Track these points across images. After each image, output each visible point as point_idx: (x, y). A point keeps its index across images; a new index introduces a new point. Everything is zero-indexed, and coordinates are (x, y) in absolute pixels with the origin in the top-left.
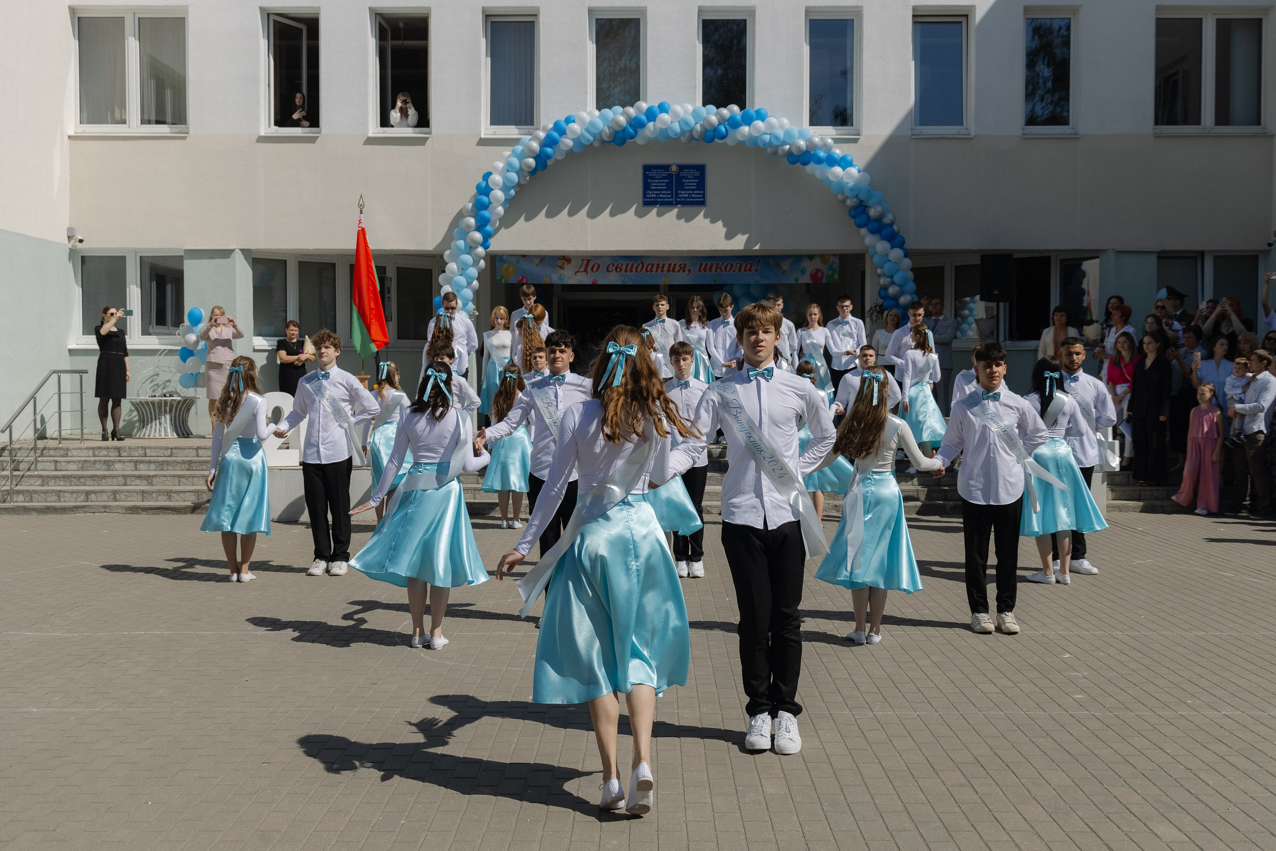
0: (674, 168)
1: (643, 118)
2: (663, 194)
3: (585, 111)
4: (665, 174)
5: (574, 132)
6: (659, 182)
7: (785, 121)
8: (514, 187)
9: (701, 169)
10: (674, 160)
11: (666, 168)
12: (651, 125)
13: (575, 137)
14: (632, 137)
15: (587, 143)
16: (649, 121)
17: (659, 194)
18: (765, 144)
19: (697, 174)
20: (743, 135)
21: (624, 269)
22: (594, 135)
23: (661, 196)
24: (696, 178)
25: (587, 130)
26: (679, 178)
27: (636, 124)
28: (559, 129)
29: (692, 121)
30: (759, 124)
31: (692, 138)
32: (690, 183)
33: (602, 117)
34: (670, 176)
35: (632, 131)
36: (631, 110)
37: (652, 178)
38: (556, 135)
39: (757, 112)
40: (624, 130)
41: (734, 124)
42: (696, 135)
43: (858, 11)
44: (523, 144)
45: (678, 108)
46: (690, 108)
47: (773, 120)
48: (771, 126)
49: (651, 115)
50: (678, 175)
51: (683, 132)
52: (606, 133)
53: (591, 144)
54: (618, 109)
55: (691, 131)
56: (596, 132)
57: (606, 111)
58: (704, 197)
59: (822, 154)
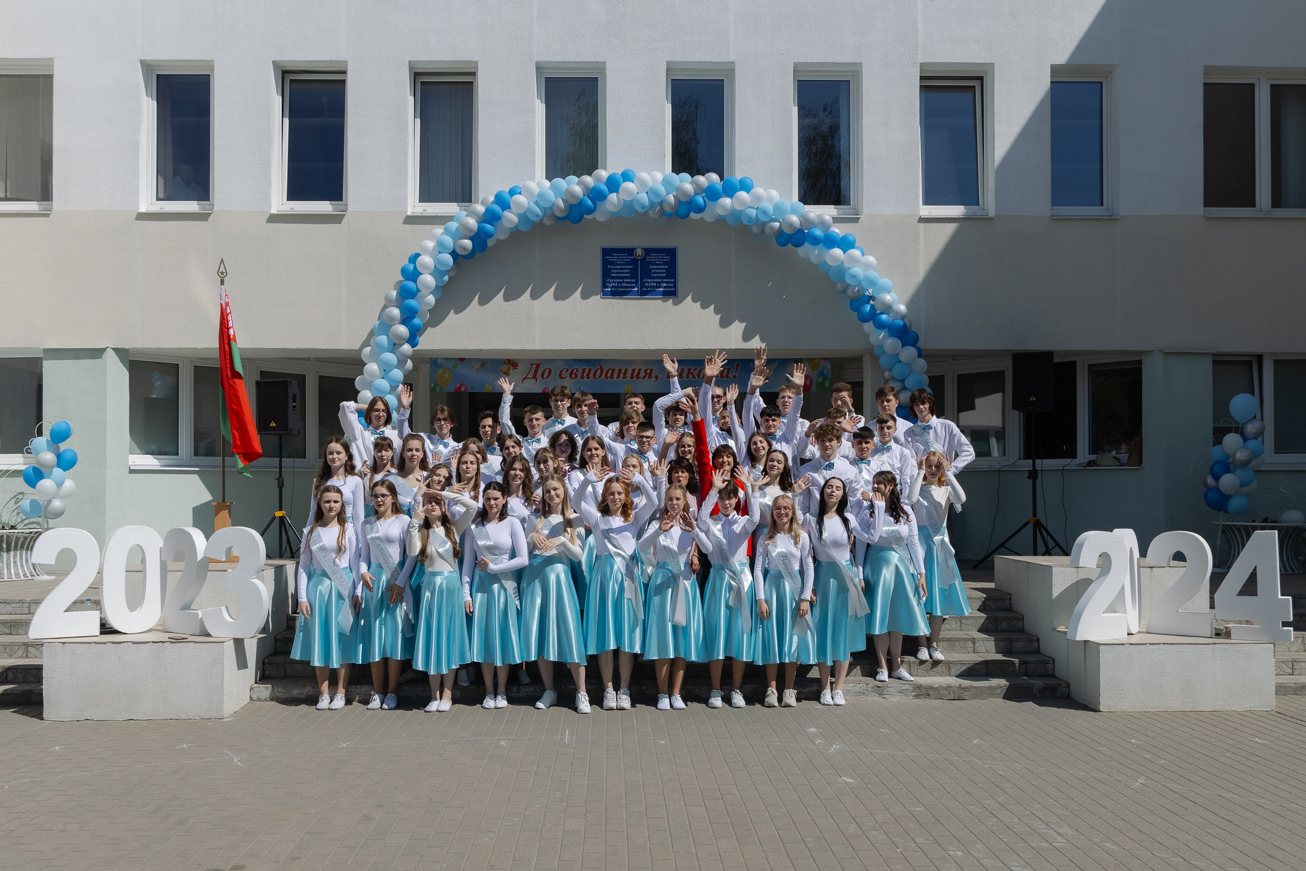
0: (639, 252)
1: (604, 188)
2: (626, 283)
3: (533, 179)
4: (628, 259)
5: (519, 205)
6: (620, 269)
7: (774, 193)
8: (448, 271)
9: (671, 253)
10: (639, 242)
11: (630, 251)
12: (613, 197)
13: (521, 211)
14: (590, 211)
15: (536, 219)
16: (611, 192)
17: (621, 283)
18: (750, 219)
19: (667, 258)
20: (724, 208)
21: (579, 375)
22: (544, 210)
23: (624, 285)
24: (665, 263)
25: (536, 203)
26: (645, 263)
27: (597, 196)
28: (502, 202)
29: (662, 190)
30: (743, 194)
31: (662, 211)
32: (659, 269)
33: (554, 188)
34: (634, 262)
35: (590, 203)
36: (588, 179)
37: (612, 263)
38: (497, 208)
39: (741, 181)
40: (581, 203)
41: (712, 194)
42: (667, 209)
43: (856, 70)
44: (458, 221)
45: (645, 176)
46: (659, 176)
47: (759, 190)
48: (758, 198)
49: (613, 184)
50: (643, 260)
51: (652, 204)
52: (559, 208)
53: (541, 221)
54: (573, 178)
55: (661, 204)
56: (547, 205)
57: (559, 181)
58: (675, 286)
59: (818, 232)
